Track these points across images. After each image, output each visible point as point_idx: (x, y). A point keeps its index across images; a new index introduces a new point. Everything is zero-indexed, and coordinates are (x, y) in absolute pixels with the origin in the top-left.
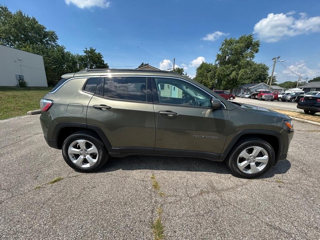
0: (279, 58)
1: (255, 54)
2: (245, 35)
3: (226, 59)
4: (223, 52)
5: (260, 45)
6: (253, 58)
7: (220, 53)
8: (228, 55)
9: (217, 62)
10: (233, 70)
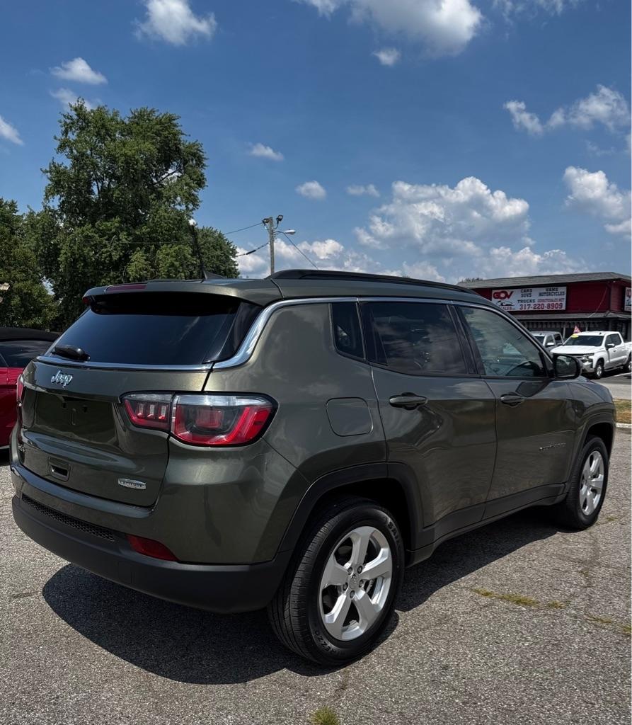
0: (280, 220)
1: (200, 194)
2: (152, 111)
3: (91, 192)
4: (76, 158)
5: (205, 162)
6: (194, 204)
7: (66, 162)
8: (97, 180)
9: (55, 203)
10: (132, 247)
